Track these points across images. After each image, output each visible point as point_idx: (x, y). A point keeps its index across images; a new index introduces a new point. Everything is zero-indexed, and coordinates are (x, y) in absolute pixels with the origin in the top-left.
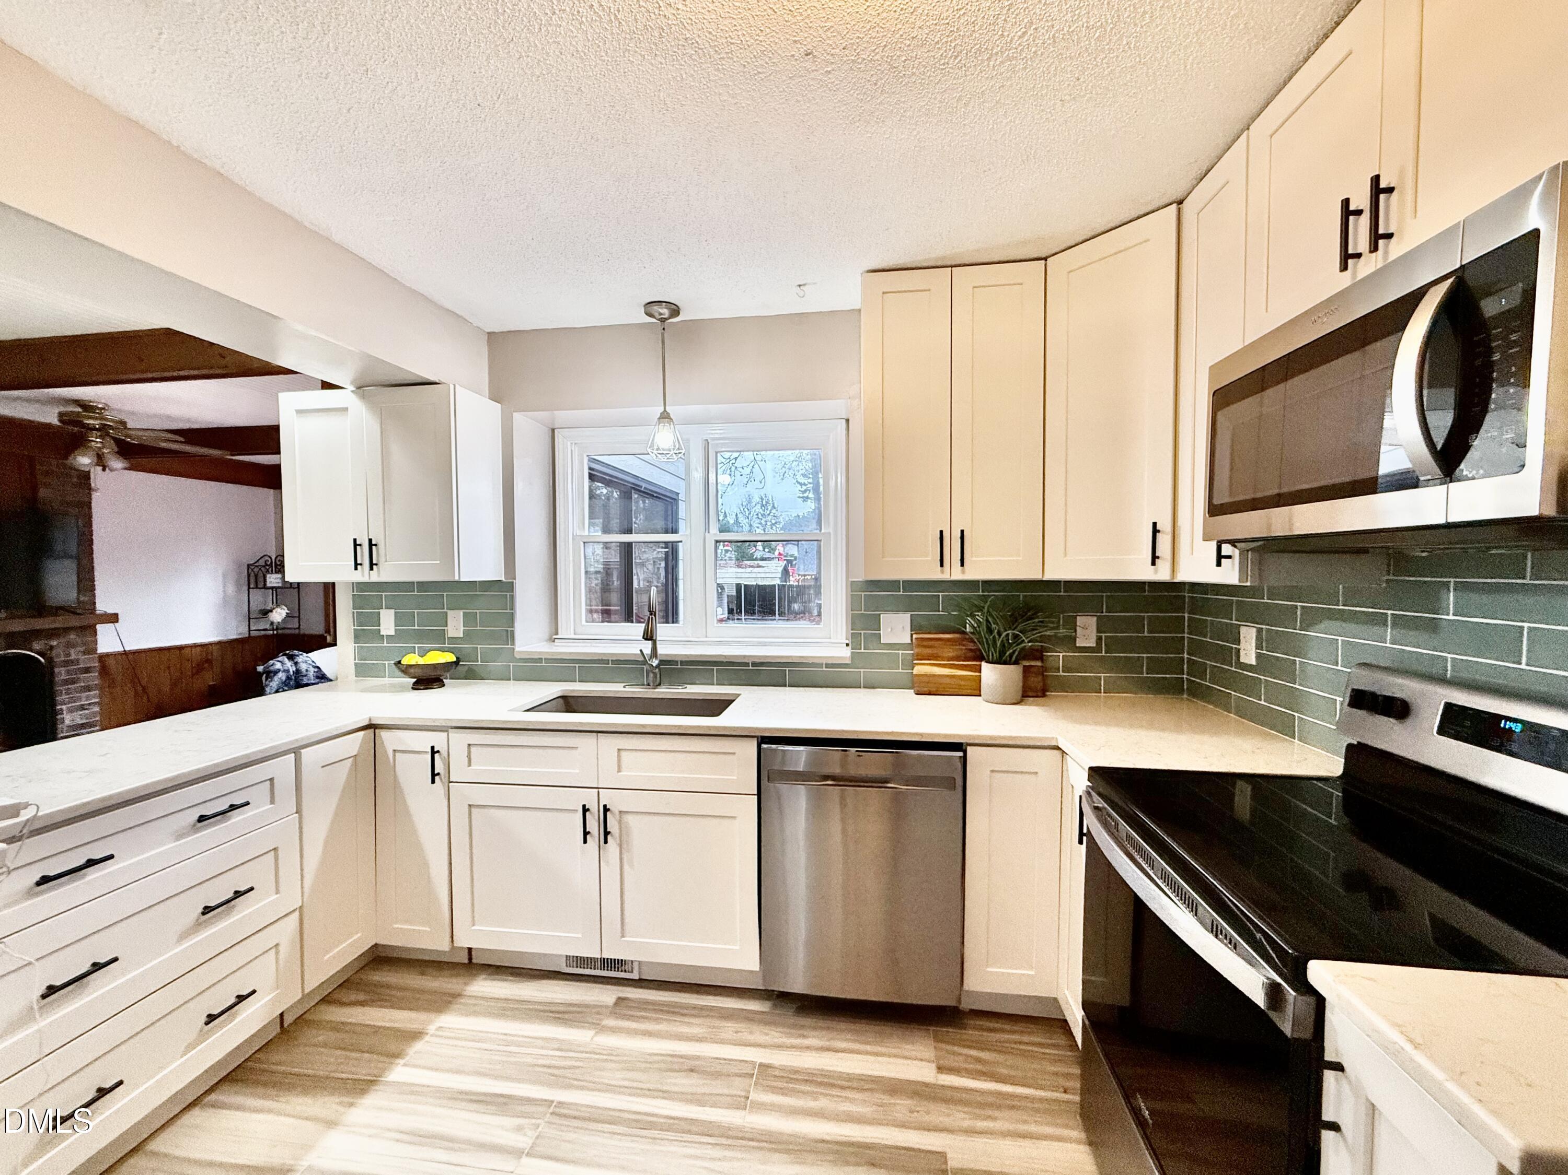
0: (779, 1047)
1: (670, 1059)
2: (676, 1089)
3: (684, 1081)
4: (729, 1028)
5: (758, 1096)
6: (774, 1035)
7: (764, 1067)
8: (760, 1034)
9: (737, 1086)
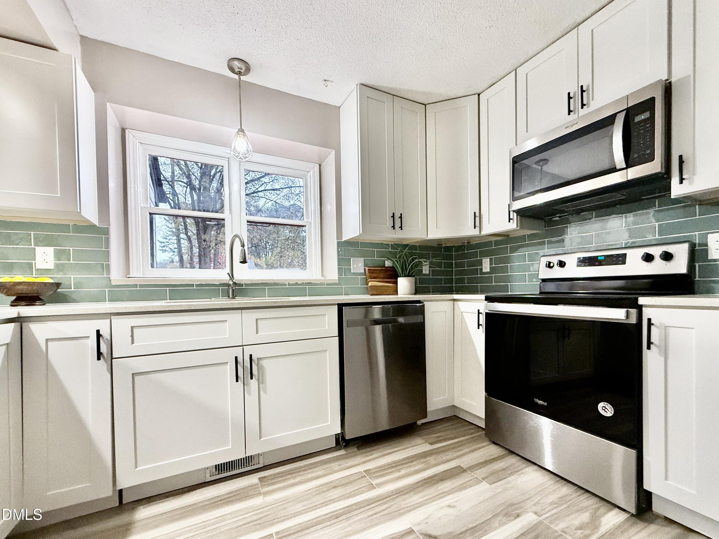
0: (364, 462)
1: (317, 489)
2: (335, 497)
3: (336, 492)
4: (335, 466)
5: (374, 482)
6: (359, 459)
7: (367, 471)
8: (351, 462)
9: (363, 483)
